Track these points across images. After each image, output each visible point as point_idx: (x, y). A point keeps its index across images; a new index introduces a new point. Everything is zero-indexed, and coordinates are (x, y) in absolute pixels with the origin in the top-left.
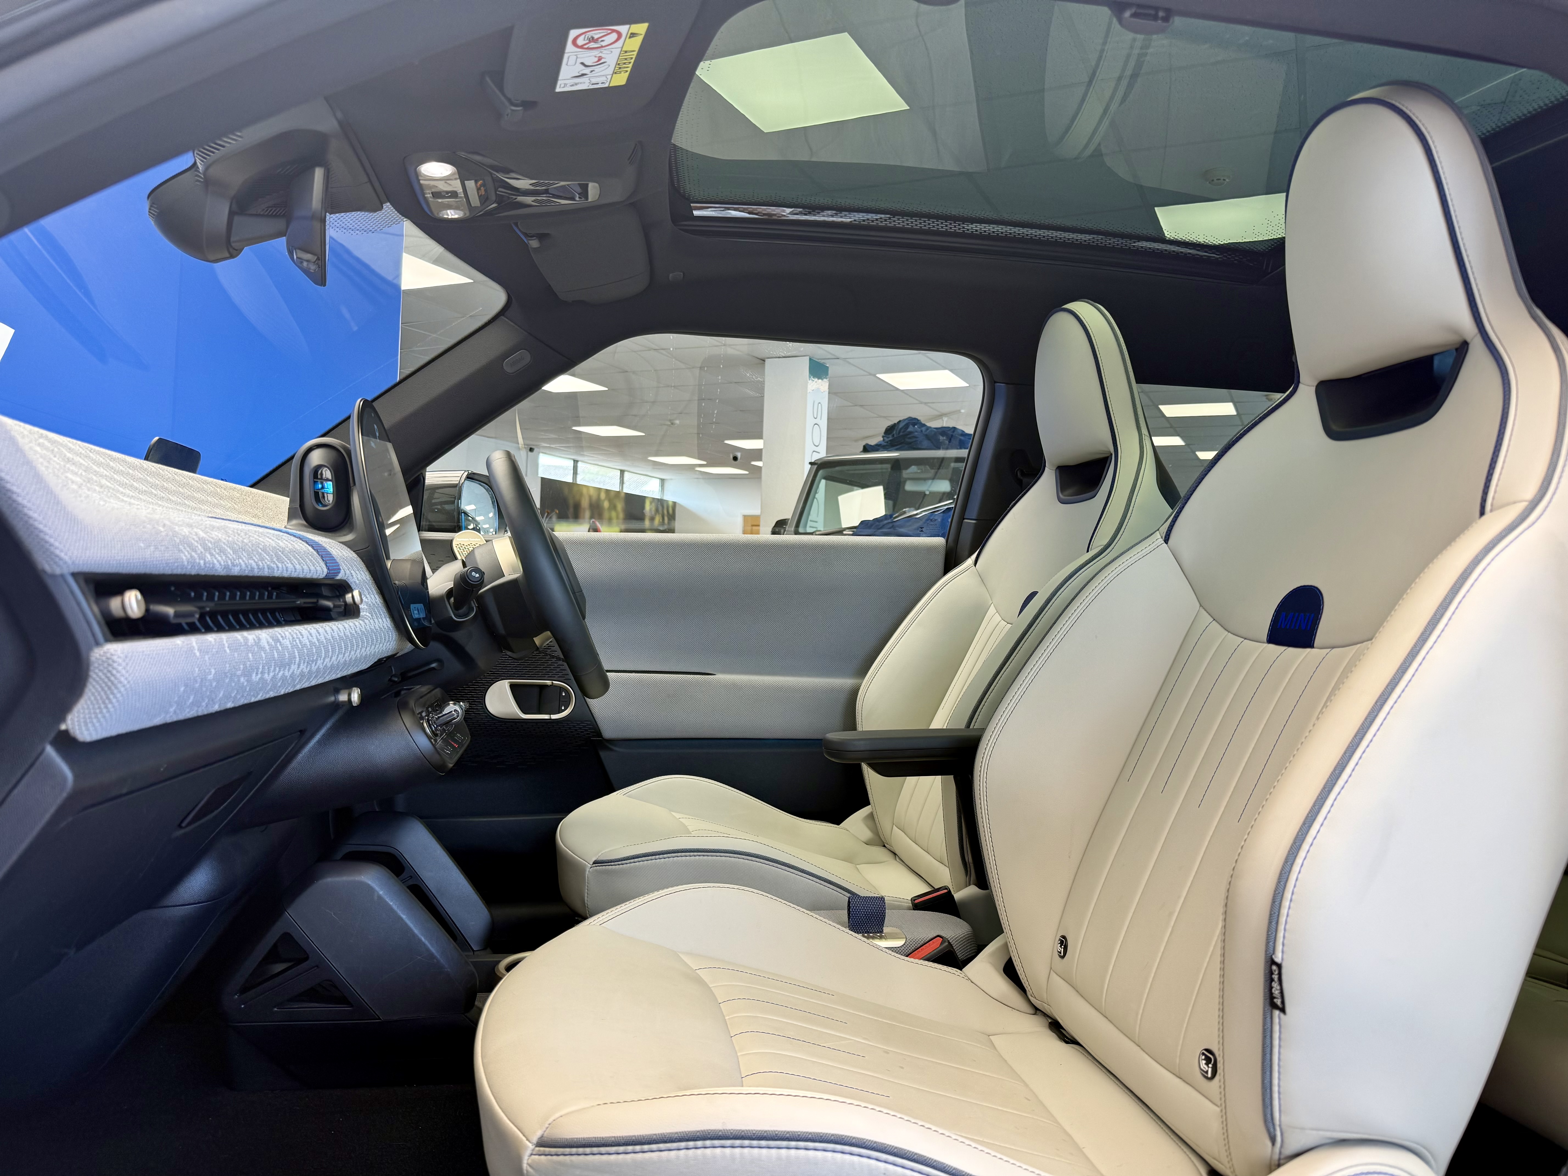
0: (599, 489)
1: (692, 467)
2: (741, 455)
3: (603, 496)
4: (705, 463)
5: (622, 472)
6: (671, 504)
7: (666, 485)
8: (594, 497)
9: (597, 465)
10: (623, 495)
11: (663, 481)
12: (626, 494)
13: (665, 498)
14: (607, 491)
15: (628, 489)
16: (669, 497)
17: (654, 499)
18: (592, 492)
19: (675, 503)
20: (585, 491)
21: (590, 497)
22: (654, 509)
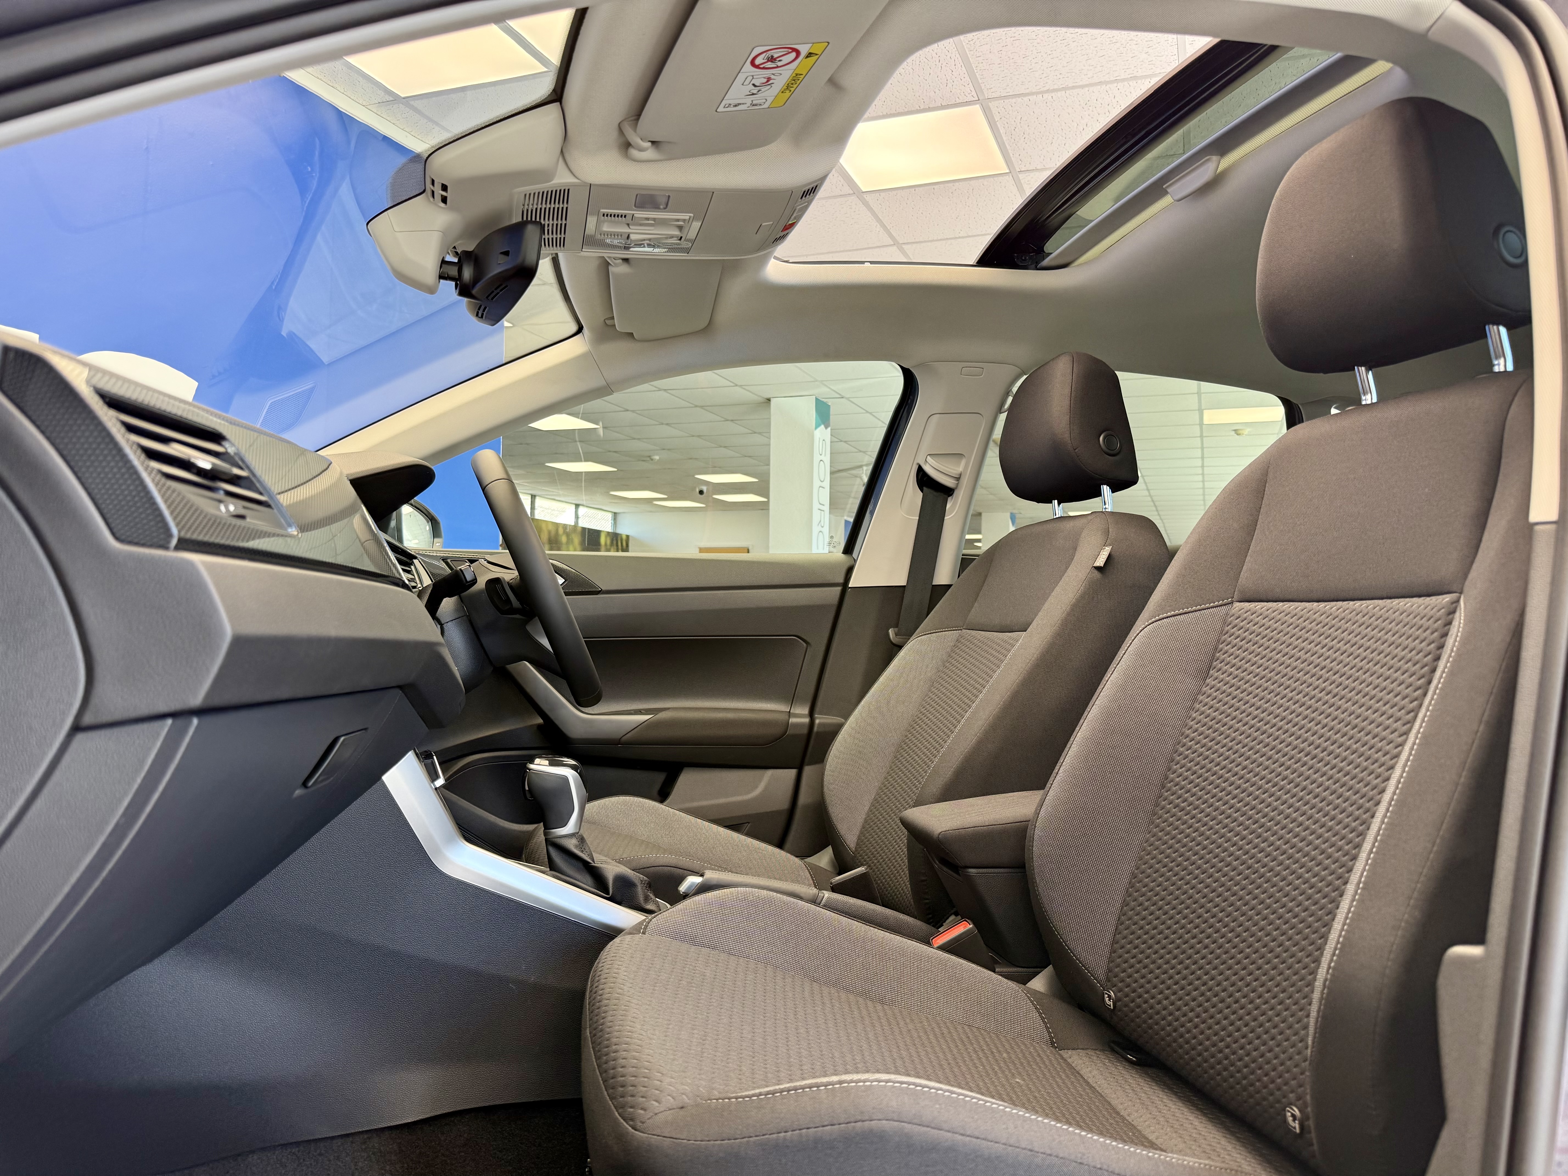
0: (557, 525)
1: (650, 501)
2: (707, 489)
3: (561, 531)
4: (666, 497)
5: (577, 506)
6: (624, 537)
7: (619, 518)
8: (553, 533)
9: (554, 500)
10: (579, 530)
11: (615, 514)
12: (584, 529)
13: (619, 531)
14: (565, 526)
15: (584, 523)
16: (623, 530)
17: (608, 533)
18: (551, 527)
19: (628, 537)
20: (544, 526)
21: (549, 532)
22: (609, 542)
